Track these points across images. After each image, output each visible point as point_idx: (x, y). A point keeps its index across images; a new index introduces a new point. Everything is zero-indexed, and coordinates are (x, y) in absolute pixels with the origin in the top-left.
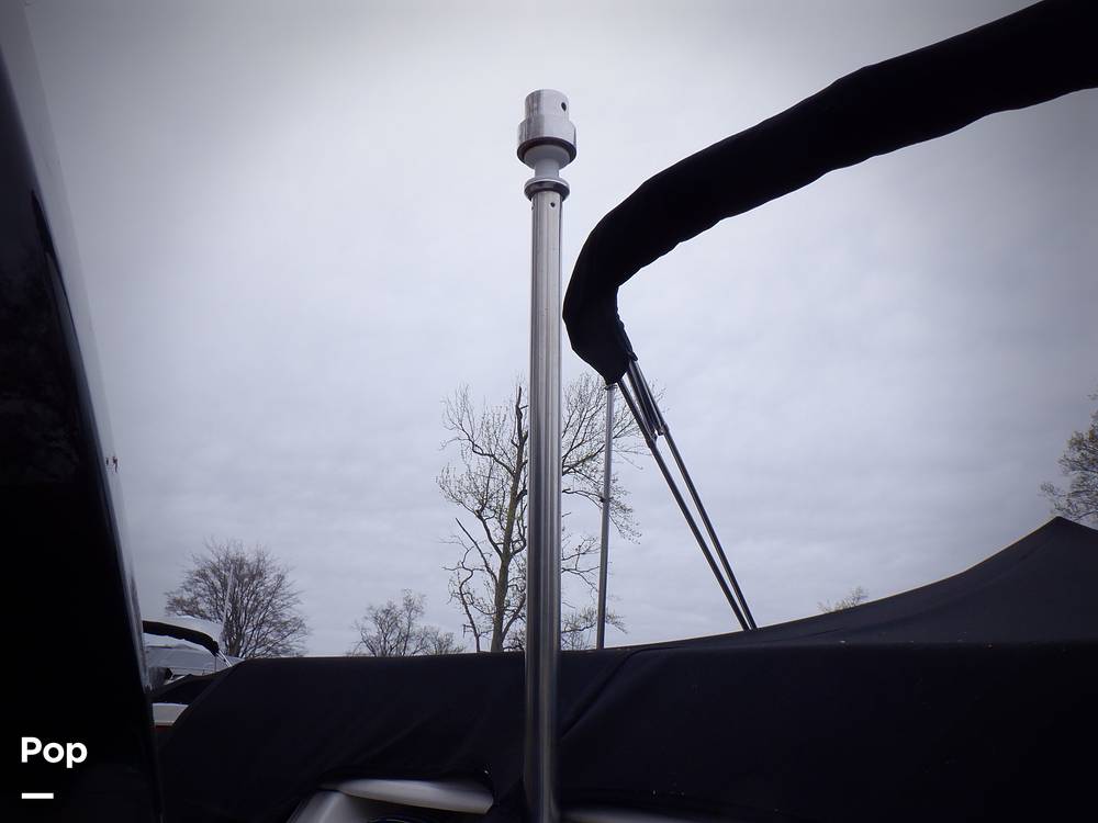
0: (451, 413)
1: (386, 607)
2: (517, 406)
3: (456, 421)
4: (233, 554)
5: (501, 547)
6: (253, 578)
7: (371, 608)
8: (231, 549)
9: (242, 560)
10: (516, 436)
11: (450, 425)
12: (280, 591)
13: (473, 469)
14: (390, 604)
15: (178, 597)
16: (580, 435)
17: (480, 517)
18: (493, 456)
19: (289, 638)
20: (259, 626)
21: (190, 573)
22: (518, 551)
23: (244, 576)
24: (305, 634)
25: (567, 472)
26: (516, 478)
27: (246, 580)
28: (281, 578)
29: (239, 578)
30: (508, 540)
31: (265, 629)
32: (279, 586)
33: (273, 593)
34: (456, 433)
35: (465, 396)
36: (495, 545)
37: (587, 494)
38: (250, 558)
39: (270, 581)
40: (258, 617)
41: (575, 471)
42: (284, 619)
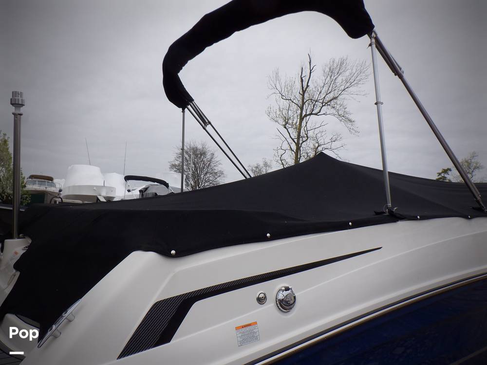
0: (271, 82)
1: (256, 166)
2: (301, 76)
3: (274, 85)
4: (192, 145)
5: (296, 140)
6: (201, 155)
7: (250, 166)
8: (191, 143)
9: (196, 148)
10: (301, 90)
11: (271, 87)
12: (213, 160)
13: (281, 107)
14: (257, 164)
15: (174, 163)
16: (330, 88)
17: (285, 128)
18: (290, 100)
19: (218, 179)
20: (206, 174)
21: (177, 154)
22: (304, 141)
23: (198, 154)
24: (224, 177)
25: (325, 105)
26: (302, 109)
27: (199, 156)
28: (213, 154)
29: (196, 155)
30: (299, 136)
31: (208, 175)
32: (212, 158)
33: (210, 161)
34: (274, 91)
35: (277, 74)
36: (293, 139)
37: (334, 115)
38: (200, 147)
39: (208, 156)
40: (205, 170)
41: (328, 105)
42: (216, 171)
